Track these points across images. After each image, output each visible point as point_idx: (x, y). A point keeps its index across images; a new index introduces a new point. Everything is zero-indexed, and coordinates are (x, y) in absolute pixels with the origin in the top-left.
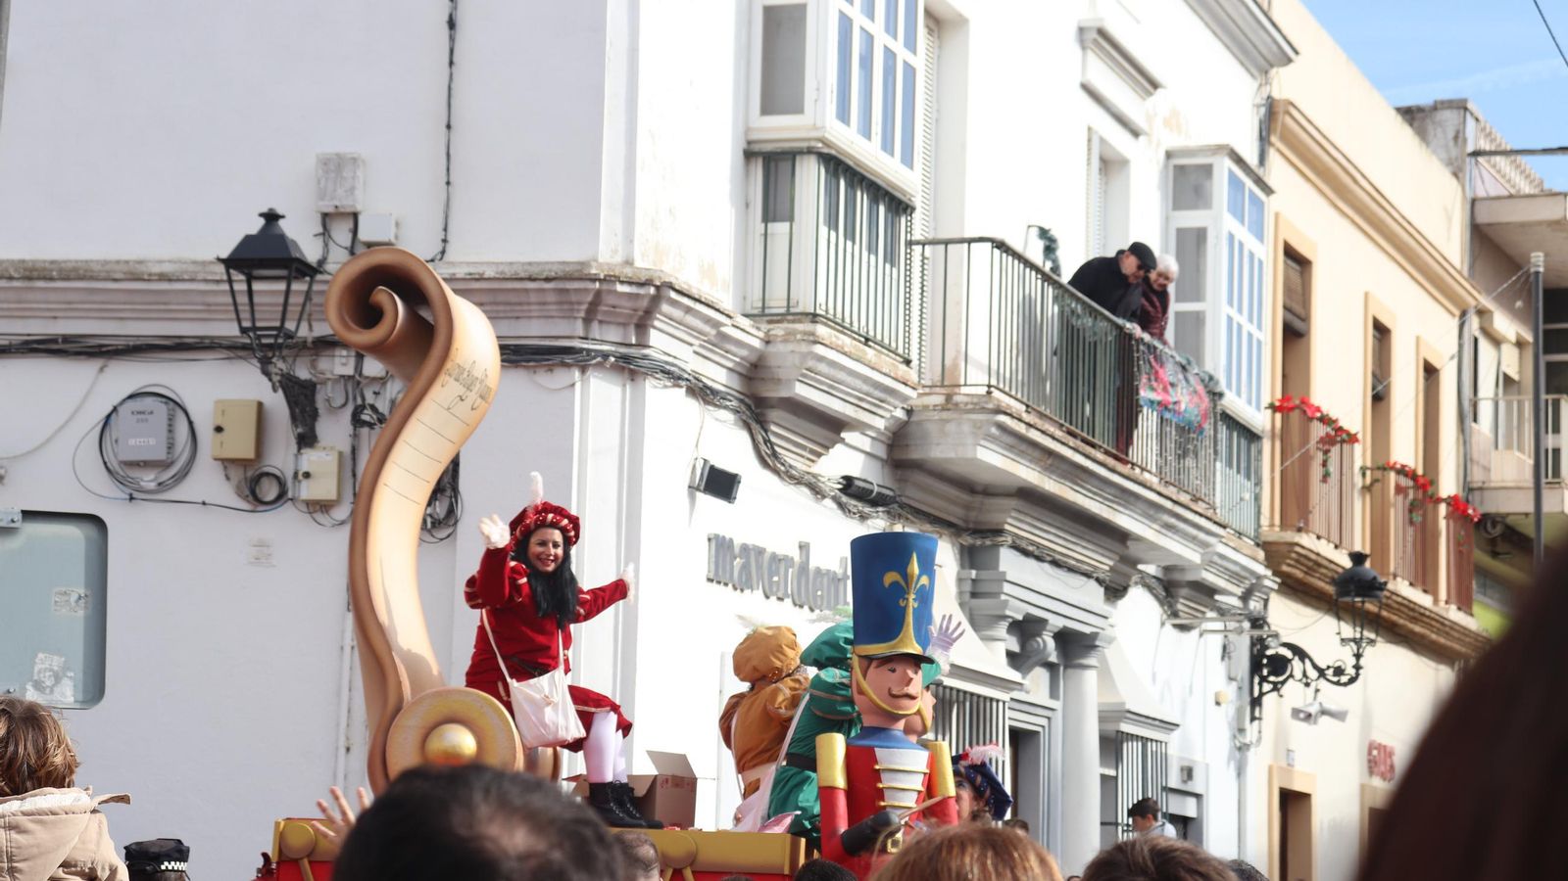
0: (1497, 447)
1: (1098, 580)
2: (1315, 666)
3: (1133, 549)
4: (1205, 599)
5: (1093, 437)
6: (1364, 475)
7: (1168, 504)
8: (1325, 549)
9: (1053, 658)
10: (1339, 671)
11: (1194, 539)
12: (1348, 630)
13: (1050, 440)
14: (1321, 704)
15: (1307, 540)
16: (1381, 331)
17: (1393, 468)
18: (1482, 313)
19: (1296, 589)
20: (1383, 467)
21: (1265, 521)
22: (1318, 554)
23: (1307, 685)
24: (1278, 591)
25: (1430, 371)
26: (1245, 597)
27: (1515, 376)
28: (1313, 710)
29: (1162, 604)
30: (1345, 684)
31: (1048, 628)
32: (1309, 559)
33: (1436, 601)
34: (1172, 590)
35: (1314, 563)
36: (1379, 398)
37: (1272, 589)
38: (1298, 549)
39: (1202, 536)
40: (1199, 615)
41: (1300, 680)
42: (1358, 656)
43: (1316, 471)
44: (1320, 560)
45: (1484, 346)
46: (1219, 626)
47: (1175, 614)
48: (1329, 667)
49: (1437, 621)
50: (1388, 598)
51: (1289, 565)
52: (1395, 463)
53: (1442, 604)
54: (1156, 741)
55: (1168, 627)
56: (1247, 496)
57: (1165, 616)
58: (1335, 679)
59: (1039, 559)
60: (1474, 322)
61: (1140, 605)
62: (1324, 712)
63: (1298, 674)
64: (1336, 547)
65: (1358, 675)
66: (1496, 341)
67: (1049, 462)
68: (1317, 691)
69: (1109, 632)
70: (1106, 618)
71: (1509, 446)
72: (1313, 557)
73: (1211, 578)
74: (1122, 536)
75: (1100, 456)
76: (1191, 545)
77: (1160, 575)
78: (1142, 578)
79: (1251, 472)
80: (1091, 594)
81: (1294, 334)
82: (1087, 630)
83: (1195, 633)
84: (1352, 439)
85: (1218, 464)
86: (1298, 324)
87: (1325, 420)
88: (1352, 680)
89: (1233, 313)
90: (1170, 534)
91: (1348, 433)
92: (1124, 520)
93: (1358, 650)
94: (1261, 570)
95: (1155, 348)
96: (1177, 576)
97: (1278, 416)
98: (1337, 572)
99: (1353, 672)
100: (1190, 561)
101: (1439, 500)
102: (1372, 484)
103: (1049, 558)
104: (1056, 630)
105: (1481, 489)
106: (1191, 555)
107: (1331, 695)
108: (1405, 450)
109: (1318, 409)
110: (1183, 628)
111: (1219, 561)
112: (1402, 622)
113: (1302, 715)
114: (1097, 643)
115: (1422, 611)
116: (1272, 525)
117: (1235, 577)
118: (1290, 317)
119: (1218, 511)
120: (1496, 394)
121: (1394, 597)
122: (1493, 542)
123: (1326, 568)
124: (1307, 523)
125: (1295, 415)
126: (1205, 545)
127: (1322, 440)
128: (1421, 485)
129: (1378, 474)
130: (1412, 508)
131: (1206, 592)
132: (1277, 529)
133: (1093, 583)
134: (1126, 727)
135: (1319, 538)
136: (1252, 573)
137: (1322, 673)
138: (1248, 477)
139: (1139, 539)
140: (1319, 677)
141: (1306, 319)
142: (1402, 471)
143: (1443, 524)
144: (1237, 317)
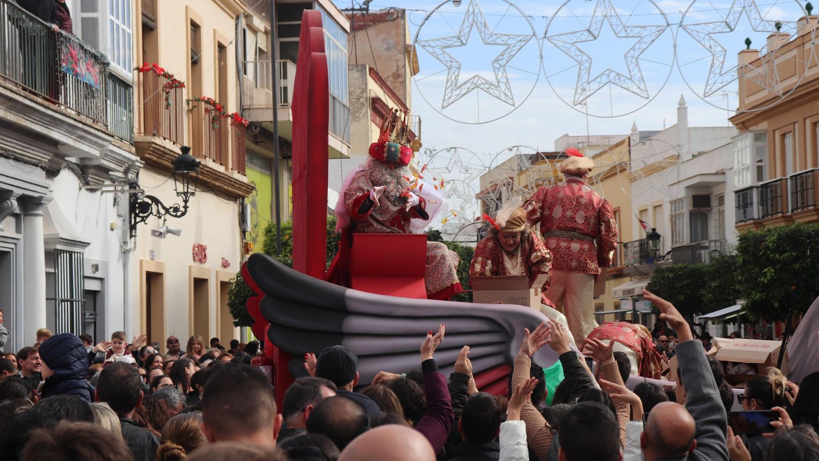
0: (256, 87)
1: (42, 167)
2: (164, 208)
3: (61, 149)
4: (104, 175)
5: (35, 89)
6: (188, 104)
7: (80, 125)
8: (168, 145)
9: (17, 211)
10: (176, 210)
11: (96, 143)
12: (180, 187)
13: (10, 92)
14: (167, 227)
15: (158, 141)
16: (195, 27)
17: (203, 100)
18: (247, 16)
19: (154, 166)
20: (197, 99)
21: (135, 131)
22: (165, 148)
23: (160, 217)
24: (144, 168)
25: (221, 48)
26: (126, 172)
27: (265, 50)
28: (162, 230)
29: (79, 178)
30: (179, 217)
31: (13, 195)
32: (160, 150)
33: (227, 169)
34: (85, 170)
35: (162, 152)
36: (195, 62)
37: (141, 167)
38: (153, 145)
39: (100, 141)
40: (101, 183)
41: (156, 215)
42: (186, 201)
43: (163, 103)
44: (165, 151)
45: (249, 34)
46: (112, 188)
47: (87, 183)
48: (171, 208)
49: (227, 179)
50: (202, 169)
51: (149, 154)
52: (205, 97)
53: (230, 170)
54: (77, 253)
55: (83, 190)
56: (125, 119)
57: (81, 185)
58: (174, 214)
59: (7, 157)
60: (243, 22)
61: (67, 180)
62: (169, 231)
63: (155, 212)
64: (174, 143)
65: (186, 211)
66: (255, 31)
67: (10, 104)
68: (165, 220)
69: (49, 195)
70: (47, 188)
71: (262, 86)
72: (162, 149)
73: (106, 163)
74: (55, 143)
75: (40, 100)
76: (94, 147)
77: (78, 163)
78: (68, 164)
79: (128, 106)
80: (38, 176)
81: (149, 29)
82: (36, 195)
83: (99, 193)
84: (181, 85)
85: (108, 102)
86: (150, 23)
87: (167, 76)
88: (183, 214)
89: (114, 19)
90: (82, 141)
91: (179, 82)
92: (55, 135)
93: (186, 198)
94: (134, 158)
95: (70, 39)
96: (87, 163)
97: (141, 74)
98: (175, 157)
99: (183, 210)
100: (94, 155)
101: (228, 116)
102: (192, 109)
103: (12, 157)
104: (18, 196)
105: (249, 109)
106: (95, 152)
107: (172, 222)
108: (209, 90)
109: (163, 70)
110: (92, 190)
111: (111, 154)
112: (209, 180)
113: (157, 234)
114: (42, 202)
115: (220, 174)
116: (140, 133)
117: (120, 162)
118: (146, 20)
119: (109, 127)
120: (256, 59)
121: (205, 168)
122: (255, 136)
123: (169, 154)
124: (158, 131)
125: (151, 73)
126: (102, 146)
127: (165, 87)
128: (218, 109)
129: (196, 103)
130: (214, 120)
131: (105, 171)
132: (142, 135)
133: (39, 170)
134: (59, 247)
135: (165, 139)
136: (129, 159)
137: (167, 211)
138: (126, 108)
139: (64, 144)
140: (165, 214)
141: (154, 20)
142: (208, 102)
143: (229, 127)
144: (116, 21)
